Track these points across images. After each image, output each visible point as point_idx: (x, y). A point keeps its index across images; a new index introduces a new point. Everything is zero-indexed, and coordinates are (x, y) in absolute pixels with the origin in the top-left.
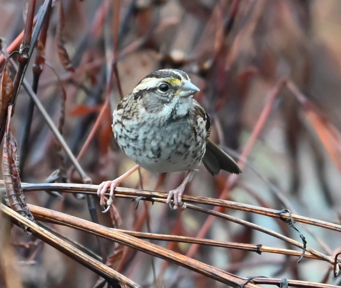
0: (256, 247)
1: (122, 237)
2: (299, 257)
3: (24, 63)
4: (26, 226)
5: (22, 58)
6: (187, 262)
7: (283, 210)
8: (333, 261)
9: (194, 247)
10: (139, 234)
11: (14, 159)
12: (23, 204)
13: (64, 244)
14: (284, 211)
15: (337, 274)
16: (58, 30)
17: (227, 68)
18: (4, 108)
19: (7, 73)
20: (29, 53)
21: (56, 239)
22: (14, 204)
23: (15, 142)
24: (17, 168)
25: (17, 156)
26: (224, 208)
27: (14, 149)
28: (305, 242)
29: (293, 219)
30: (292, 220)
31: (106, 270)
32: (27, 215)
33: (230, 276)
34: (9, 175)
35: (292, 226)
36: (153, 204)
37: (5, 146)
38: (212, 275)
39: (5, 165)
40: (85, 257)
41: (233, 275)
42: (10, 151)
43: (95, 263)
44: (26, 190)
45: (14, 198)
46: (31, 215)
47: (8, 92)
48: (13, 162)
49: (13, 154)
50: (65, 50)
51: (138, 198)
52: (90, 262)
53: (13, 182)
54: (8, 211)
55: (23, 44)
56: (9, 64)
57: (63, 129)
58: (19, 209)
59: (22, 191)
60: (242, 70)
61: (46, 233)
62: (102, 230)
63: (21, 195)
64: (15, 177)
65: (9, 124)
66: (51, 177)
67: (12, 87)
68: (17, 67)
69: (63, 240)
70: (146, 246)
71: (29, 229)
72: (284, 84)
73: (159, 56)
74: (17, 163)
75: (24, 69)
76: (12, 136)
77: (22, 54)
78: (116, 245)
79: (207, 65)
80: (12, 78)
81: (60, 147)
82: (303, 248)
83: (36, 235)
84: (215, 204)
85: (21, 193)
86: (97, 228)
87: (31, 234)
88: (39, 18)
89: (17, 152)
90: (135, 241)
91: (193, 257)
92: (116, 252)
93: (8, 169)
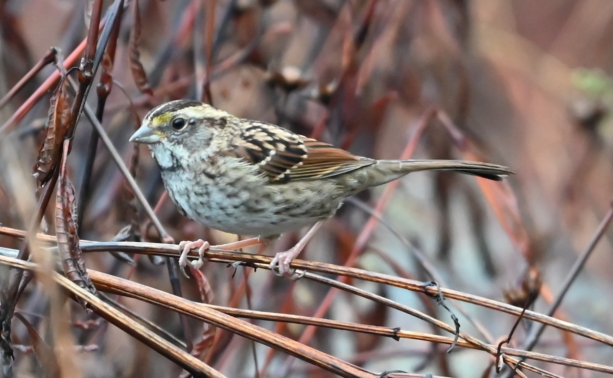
0: (392, 331)
1: (213, 315)
2: (450, 345)
3: (86, 83)
4: (85, 300)
5: (84, 76)
6: (299, 350)
7: (429, 282)
8: (496, 351)
9: (310, 330)
10: (236, 311)
11: (71, 211)
12: (81, 271)
13: (136, 326)
14: (430, 284)
15: (500, 369)
16: (132, 39)
17: (358, 91)
18: (58, 143)
19: (62, 96)
20: (92, 70)
21: (124, 319)
22: (69, 271)
23: (72, 189)
24: (75, 223)
25: (74, 208)
26: (350, 278)
27: (71, 198)
28: (458, 325)
29: (443, 294)
30: (441, 295)
31: (191, 361)
32: (87, 286)
33: (357, 370)
34: (64, 232)
35: (442, 303)
36: (255, 271)
37: (59, 193)
38: (333, 368)
39: (59, 219)
40: (162, 344)
41: (361, 368)
42: (65, 201)
43: (177, 352)
44: (86, 251)
45: (70, 264)
46: (93, 286)
47: (64, 121)
48: (70, 215)
49: (70, 205)
50: (140, 65)
51: (236, 264)
52: (169, 350)
53: (68, 241)
54: (61, 280)
55: (85, 58)
56: (66, 83)
57: (137, 171)
58: (77, 278)
59: (80, 254)
60: (377, 94)
61: (111, 310)
62: (187, 305)
63: (80, 260)
64: (71, 236)
65: (66, 164)
66: (120, 236)
67: (69, 114)
68: (76, 88)
69: (134, 320)
70: (245, 328)
71: (89, 305)
72: (434, 115)
73: (267, 75)
74: (74, 216)
75: (87, 90)
76: (68, 180)
77: (84, 71)
78: (206, 326)
79: (331, 88)
80: (70, 101)
81: (132, 195)
82: (455, 332)
83: (98, 313)
84: (338, 272)
85: (79, 256)
86: (179, 302)
87: (92, 311)
88: (107, 21)
89: (74, 202)
90: (230, 322)
91: (308, 344)
92: (205, 337)
93: (62, 225)
